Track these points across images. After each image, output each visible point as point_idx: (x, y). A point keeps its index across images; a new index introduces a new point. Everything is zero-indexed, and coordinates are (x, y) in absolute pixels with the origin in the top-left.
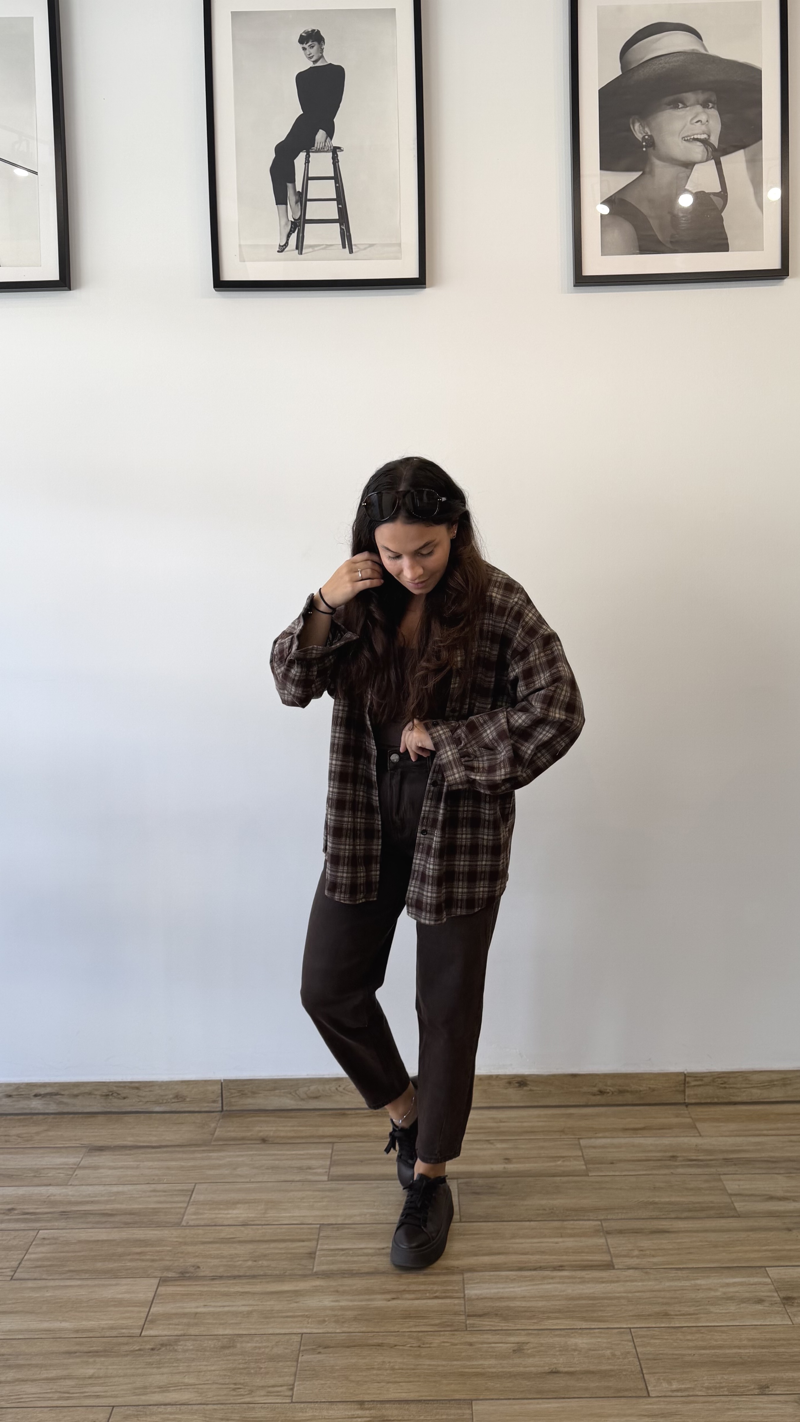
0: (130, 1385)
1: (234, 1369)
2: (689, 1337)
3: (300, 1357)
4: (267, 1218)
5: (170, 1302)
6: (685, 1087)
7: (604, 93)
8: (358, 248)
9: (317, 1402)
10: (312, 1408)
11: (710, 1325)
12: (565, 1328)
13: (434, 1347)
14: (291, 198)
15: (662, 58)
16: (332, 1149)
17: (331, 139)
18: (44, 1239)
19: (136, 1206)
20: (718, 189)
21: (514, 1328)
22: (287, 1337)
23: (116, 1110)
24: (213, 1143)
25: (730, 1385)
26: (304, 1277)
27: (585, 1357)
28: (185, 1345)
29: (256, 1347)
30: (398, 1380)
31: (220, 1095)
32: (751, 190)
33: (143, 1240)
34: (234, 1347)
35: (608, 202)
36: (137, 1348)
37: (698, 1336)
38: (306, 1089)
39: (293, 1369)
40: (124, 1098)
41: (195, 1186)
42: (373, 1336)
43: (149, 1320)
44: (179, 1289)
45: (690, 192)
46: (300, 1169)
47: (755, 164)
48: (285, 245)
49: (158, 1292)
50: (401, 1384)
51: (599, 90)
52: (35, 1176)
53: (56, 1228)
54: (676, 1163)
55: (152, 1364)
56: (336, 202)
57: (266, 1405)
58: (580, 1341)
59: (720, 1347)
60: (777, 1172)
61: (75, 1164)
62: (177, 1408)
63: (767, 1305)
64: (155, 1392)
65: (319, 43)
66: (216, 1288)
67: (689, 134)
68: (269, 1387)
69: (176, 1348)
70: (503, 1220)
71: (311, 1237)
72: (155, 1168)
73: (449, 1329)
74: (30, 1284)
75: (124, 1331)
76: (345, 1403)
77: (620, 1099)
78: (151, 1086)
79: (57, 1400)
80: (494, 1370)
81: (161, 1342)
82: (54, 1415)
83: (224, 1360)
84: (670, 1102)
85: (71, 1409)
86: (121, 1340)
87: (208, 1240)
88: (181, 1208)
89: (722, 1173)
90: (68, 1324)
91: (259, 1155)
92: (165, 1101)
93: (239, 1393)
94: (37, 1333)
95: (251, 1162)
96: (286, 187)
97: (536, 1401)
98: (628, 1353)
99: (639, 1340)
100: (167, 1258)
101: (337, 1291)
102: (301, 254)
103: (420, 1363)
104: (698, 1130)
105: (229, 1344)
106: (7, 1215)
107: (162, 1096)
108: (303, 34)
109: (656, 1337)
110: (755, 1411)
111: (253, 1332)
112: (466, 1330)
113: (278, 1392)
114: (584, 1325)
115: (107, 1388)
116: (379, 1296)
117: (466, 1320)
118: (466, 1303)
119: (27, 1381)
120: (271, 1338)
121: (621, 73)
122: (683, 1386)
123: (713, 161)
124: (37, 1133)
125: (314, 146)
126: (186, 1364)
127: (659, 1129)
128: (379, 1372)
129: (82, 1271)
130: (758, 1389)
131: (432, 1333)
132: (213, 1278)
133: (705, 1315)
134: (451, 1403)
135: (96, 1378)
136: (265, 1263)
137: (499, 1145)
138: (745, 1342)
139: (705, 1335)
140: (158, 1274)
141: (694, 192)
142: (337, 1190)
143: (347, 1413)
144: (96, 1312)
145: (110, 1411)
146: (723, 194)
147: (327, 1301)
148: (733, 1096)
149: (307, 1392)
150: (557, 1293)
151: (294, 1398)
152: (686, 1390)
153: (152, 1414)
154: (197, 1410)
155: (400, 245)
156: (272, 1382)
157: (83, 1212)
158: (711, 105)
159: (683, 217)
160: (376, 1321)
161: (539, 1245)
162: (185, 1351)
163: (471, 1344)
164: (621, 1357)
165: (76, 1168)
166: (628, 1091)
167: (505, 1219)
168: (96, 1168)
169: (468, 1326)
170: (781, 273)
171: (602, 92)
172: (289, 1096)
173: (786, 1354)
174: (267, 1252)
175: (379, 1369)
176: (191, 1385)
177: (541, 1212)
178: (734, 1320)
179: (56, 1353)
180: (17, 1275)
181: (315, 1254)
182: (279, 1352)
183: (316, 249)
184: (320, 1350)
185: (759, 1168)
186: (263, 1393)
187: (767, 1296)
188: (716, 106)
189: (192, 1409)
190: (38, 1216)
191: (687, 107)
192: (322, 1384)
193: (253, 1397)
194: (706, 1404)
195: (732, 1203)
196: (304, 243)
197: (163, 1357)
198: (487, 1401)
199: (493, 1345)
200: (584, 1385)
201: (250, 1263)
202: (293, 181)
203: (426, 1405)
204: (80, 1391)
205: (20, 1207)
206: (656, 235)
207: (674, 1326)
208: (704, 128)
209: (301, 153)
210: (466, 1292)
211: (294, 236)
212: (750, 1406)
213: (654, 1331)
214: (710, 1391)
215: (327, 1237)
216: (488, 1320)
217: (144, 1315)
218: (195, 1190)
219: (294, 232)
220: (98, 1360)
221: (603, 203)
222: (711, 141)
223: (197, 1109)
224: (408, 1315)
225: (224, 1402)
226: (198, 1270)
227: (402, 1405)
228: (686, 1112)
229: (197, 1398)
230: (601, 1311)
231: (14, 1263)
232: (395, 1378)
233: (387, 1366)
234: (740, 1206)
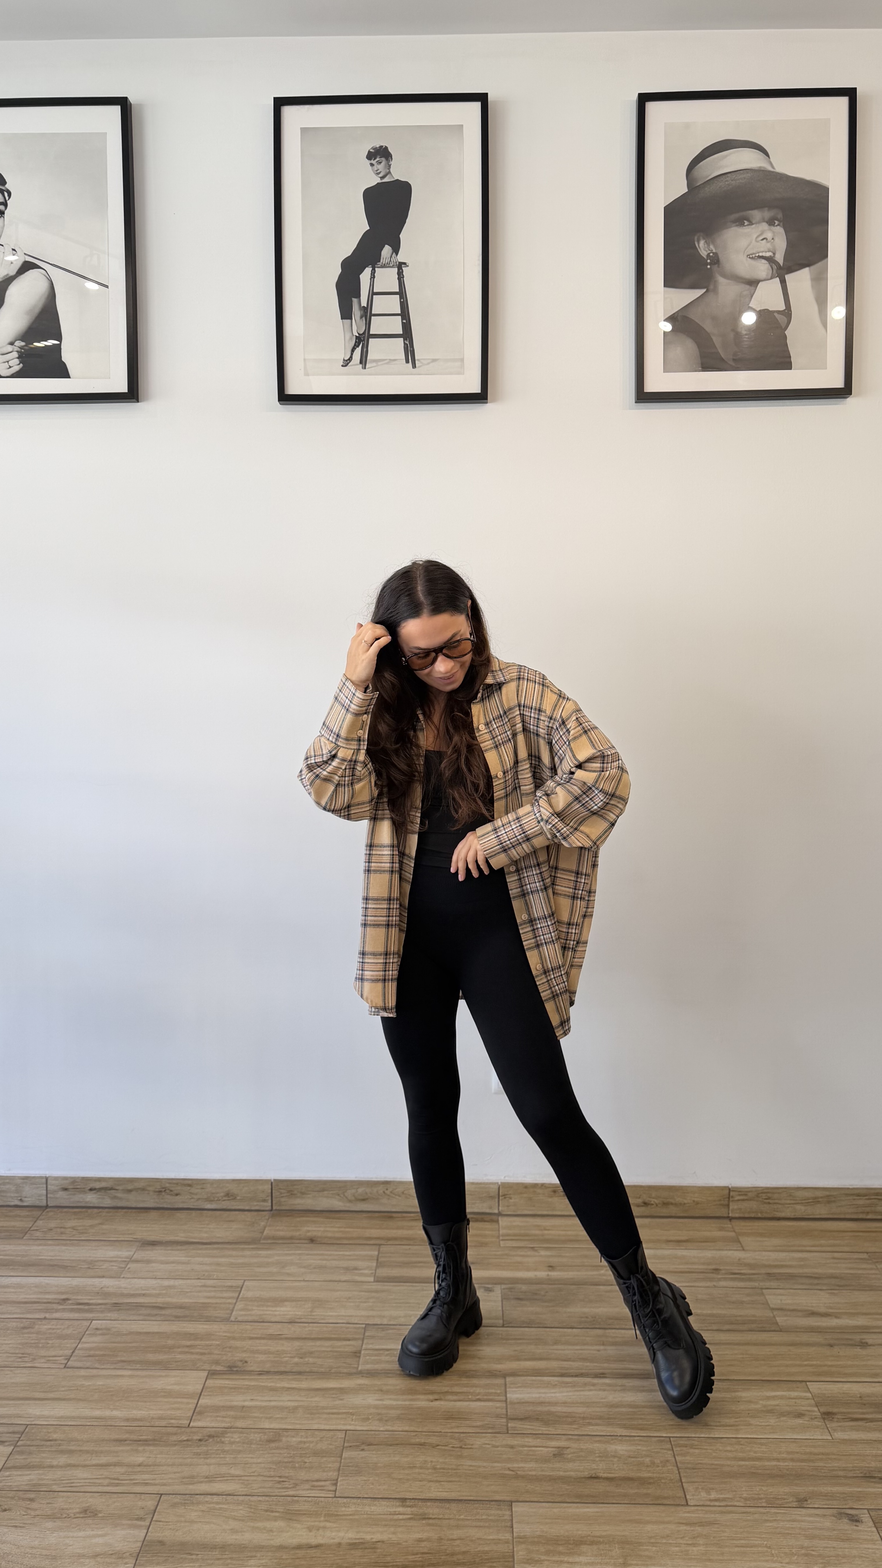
0: (177, 1474)
1: (280, 1462)
2: (729, 1448)
3: (344, 1454)
4: (313, 1316)
5: (216, 1395)
6: (729, 1201)
7: (669, 211)
8: (421, 363)
9: (359, 1498)
10: (354, 1504)
11: (749, 1436)
12: (605, 1434)
13: (476, 1448)
14: (356, 312)
15: (729, 175)
16: (379, 1251)
17: (397, 254)
18: (96, 1329)
19: (187, 1301)
20: (782, 307)
21: (555, 1433)
22: (332, 1433)
23: (169, 1206)
24: (262, 1242)
25: (768, 1496)
26: (350, 1374)
27: (624, 1464)
28: (232, 1438)
29: (301, 1442)
30: (438, 1479)
31: (270, 1194)
32: (815, 308)
33: (193, 1334)
34: (280, 1441)
35: (671, 319)
36: (185, 1439)
37: (737, 1447)
38: (354, 1191)
39: (337, 1465)
40: (177, 1195)
41: (244, 1282)
42: (416, 1436)
43: (197, 1412)
44: (227, 1382)
45: (754, 310)
46: (347, 1269)
47: (820, 282)
48: (349, 359)
49: (206, 1385)
50: (443, 1483)
51: (664, 208)
52: (89, 1268)
53: (108, 1318)
54: (720, 1276)
55: (200, 1455)
56: (400, 317)
57: (310, 1499)
58: (620, 1448)
59: (759, 1459)
60: (819, 1287)
61: (127, 1258)
62: (223, 1498)
63: (808, 1419)
64: (201, 1482)
65: (387, 159)
66: (263, 1382)
67: (754, 252)
68: (313, 1481)
69: (223, 1439)
70: (545, 1326)
71: (357, 1336)
72: (206, 1264)
73: (490, 1431)
74: (83, 1372)
75: (173, 1421)
76: (387, 1500)
77: (665, 1211)
78: (204, 1184)
79: (108, 1486)
80: (534, 1473)
81: (208, 1434)
82: (104, 1500)
83: (269, 1453)
84: (713, 1215)
85: (120, 1495)
86: (169, 1430)
87: (256, 1336)
88: (229, 1303)
89: (764, 1287)
90: (119, 1412)
91: (308, 1255)
92: (216, 1199)
93: (284, 1486)
94: (88, 1420)
95: (298, 1261)
96: (352, 301)
97: (575, 1505)
98: (668, 1461)
99: (678, 1449)
100: (216, 1352)
101: (381, 1391)
102: (365, 368)
103: (462, 1463)
104: (741, 1244)
105: (275, 1437)
106: (61, 1304)
107: (213, 1193)
108: (371, 150)
109: (696, 1447)
110: (795, 1523)
111: (298, 1427)
112: (508, 1433)
113: (322, 1486)
114: (625, 1432)
115: (156, 1476)
116: (422, 1397)
117: (507, 1422)
118: (508, 1406)
119: (78, 1466)
120: (316, 1433)
121: (687, 191)
122: (722, 1496)
123: (778, 279)
124: (92, 1226)
125: (380, 262)
126: (232, 1456)
127: (704, 1242)
128: (421, 1471)
129: (133, 1362)
130: (796, 1502)
131: (473, 1434)
132: (261, 1373)
133: (746, 1427)
134: (492, 1503)
135: (145, 1466)
136: (311, 1360)
137: (543, 1253)
138: (784, 1456)
139: (743, 1447)
140: (207, 1367)
141: (758, 310)
142: (383, 1291)
143: (389, 1510)
144: (145, 1402)
145: (158, 1498)
146: (787, 312)
147: (371, 1400)
148: (777, 1211)
149: (350, 1487)
150: (599, 1400)
151: (337, 1493)
152: (724, 1500)
153: (198, 1503)
154: (243, 1501)
155: (462, 360)
156: (316, 1476)
157: (135, 1304)
158: (777, 223)
159: (746, 335)
160: (419, 1420)
161: (580, 1352)
162: (232, 1443)
163: (512, 1447)
164: (660, 1465)
165: (129, 1262)
166: (672, 1204)
167: (548, 1326)
168: (148, 1262)
169: (509, 1429)
170: (845, 392)
171: (667, 209)
172: (337, 1197)
173: (825, 1468)
174: (313, 1350)
175: (421, 1468)
176: (237, 1476)
177: (583, 1319)
178: (773, 1433)
179: (106, 1440)
180: (70, 1363)
181: (360, 1353)
182: (324, 1448)
183: (379, 363)
184: (363, 1447)
185: (802, 1284)
186: (307, 1486)
187: (809, 1411)
188: (781, 224)
189: (238, 1500)
190: (90, 1307)
191: (753, 224)
192: (365, 1480)
193: (298, 1490)
194: (744, 1515)
195: (774, 1317)
196: (368, 358)
197: (210, 1448)
198: (527, 1504)
199: (533, 1449)
200: (623, 1491)
201: (296, 1360)
202: (358, 296)
203: (467, 1505)
204: (129, 1478)
205: (74, 1297)
206: (718, 353)
207: (713, 1436)
208: (769, 245)
209: (367, 268)
210: (508, 1395)
211: (358, 351)
212: (788, 1519)
213: (694, 1440)
214: (748, 1502)
215: (372, 1337)
216: (529, 1423)
217: (192, 1406)
218: (244, 1286)
219: (358, 347)
220: (146, 1448)
221: (666, 320)
222: (776, 259)
223: (247, 1208)
224: (450, 1416)
225: (268, 1494)
226: (245, 1364)
227: (443, 1505)
228: (730, 1226)
229: (243, 1489)
230: (641, 1419)
231: (67, 1351)
232: (437, 1477)
233: (429, 1465)
234: (781, 1320)
